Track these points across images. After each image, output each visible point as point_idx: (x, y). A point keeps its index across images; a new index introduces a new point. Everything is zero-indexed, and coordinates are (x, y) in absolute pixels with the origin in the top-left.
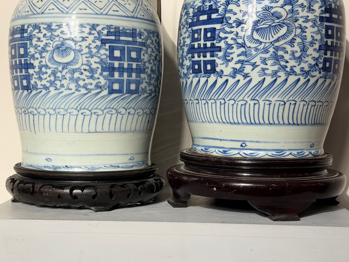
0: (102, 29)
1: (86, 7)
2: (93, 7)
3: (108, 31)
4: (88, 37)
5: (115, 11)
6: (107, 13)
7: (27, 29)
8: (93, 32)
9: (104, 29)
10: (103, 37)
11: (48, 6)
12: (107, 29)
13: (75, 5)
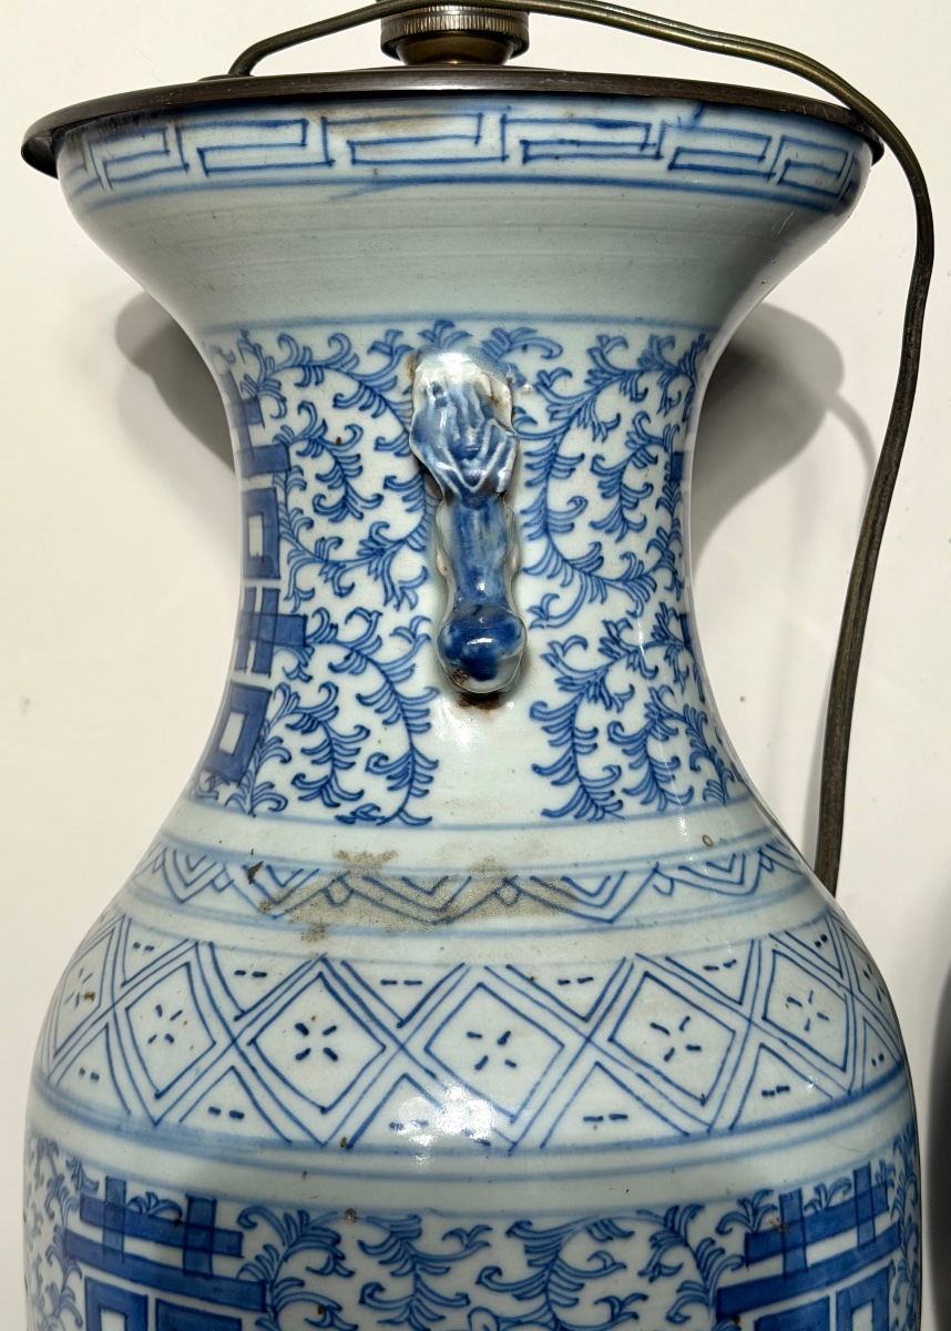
0: (721, 1230)
1: (620, 1102)
2: (661, 1093)
3: (748, 1238)
4: (644, 1298)
5: (772, 1093)
6: (737, 1117)
7: (240, 1236)
8: (675, 1256)
9: (727, 1228)
10: (728, 1279)
11: (385, 1100)
12: (744, 1220)
13: (554, 1090)
